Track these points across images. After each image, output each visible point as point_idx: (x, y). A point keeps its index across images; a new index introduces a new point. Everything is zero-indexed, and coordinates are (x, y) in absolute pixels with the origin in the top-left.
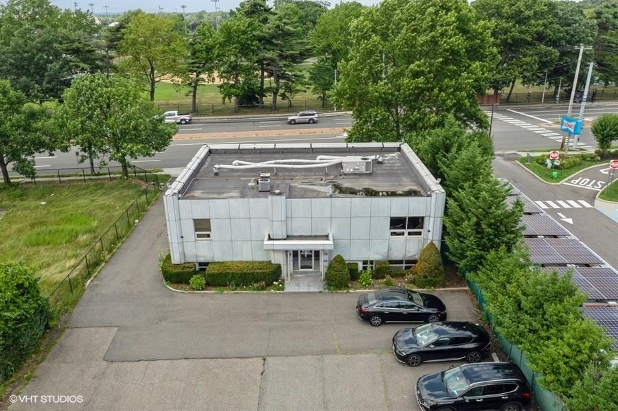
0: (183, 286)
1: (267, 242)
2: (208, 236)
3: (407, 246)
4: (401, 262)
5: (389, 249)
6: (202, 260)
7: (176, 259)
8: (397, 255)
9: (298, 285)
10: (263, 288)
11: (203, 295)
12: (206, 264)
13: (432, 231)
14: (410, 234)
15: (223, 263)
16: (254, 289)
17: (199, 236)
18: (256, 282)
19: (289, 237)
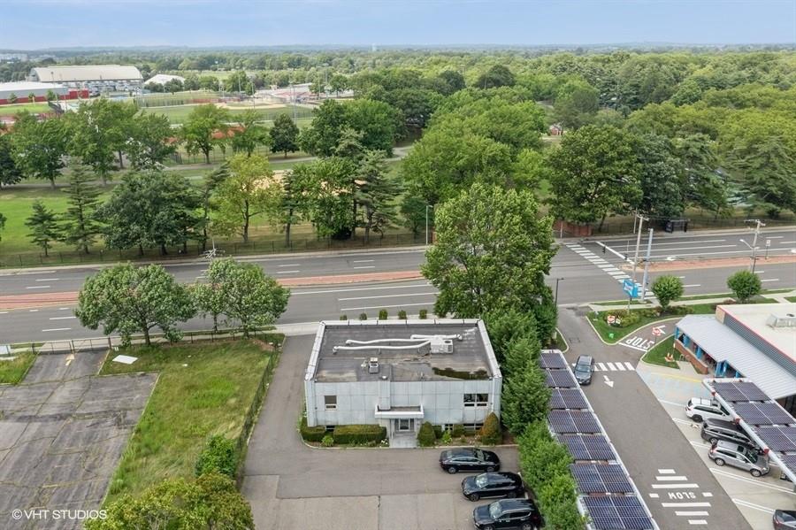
0: (317, 443)
1: (377, 413)
2: (335, 407)
3: (476, 414)
4: (473, 425)
5: (464, 416)
6: (329, 424)
7: (311, 423)
8: (470, 420)
9: (399, 443)
10: (374, 446)
11: (332, 451)
12: (333, 427)
13: (494, 404)
14: (478, 405)
15: (344, 426)
16: (367, 446)
17: (328, 407)
18: (369, 441)
19: (392, 409)
